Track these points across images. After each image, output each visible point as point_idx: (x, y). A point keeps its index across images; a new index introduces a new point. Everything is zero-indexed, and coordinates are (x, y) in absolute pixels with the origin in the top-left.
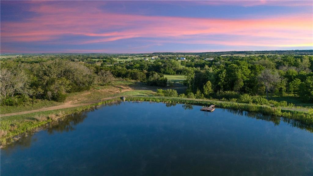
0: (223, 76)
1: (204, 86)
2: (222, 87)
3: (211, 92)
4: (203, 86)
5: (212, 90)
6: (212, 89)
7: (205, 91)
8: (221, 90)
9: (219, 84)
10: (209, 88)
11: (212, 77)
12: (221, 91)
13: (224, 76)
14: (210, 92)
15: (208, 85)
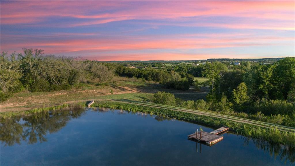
0: (267, 76)
1: (235, 90)
2: (266, 92)
3: (246, 101)
4: (233, 91)
5: (248, 97)
6: (248, 95)
7: (236, 98)
8: (265, 97)
9: (260, 88)
10: (242, 93)
11: (251, 76)
12: (263, 99)
13: (270, 75)
14: (244, 99)
15: (240, 88)
